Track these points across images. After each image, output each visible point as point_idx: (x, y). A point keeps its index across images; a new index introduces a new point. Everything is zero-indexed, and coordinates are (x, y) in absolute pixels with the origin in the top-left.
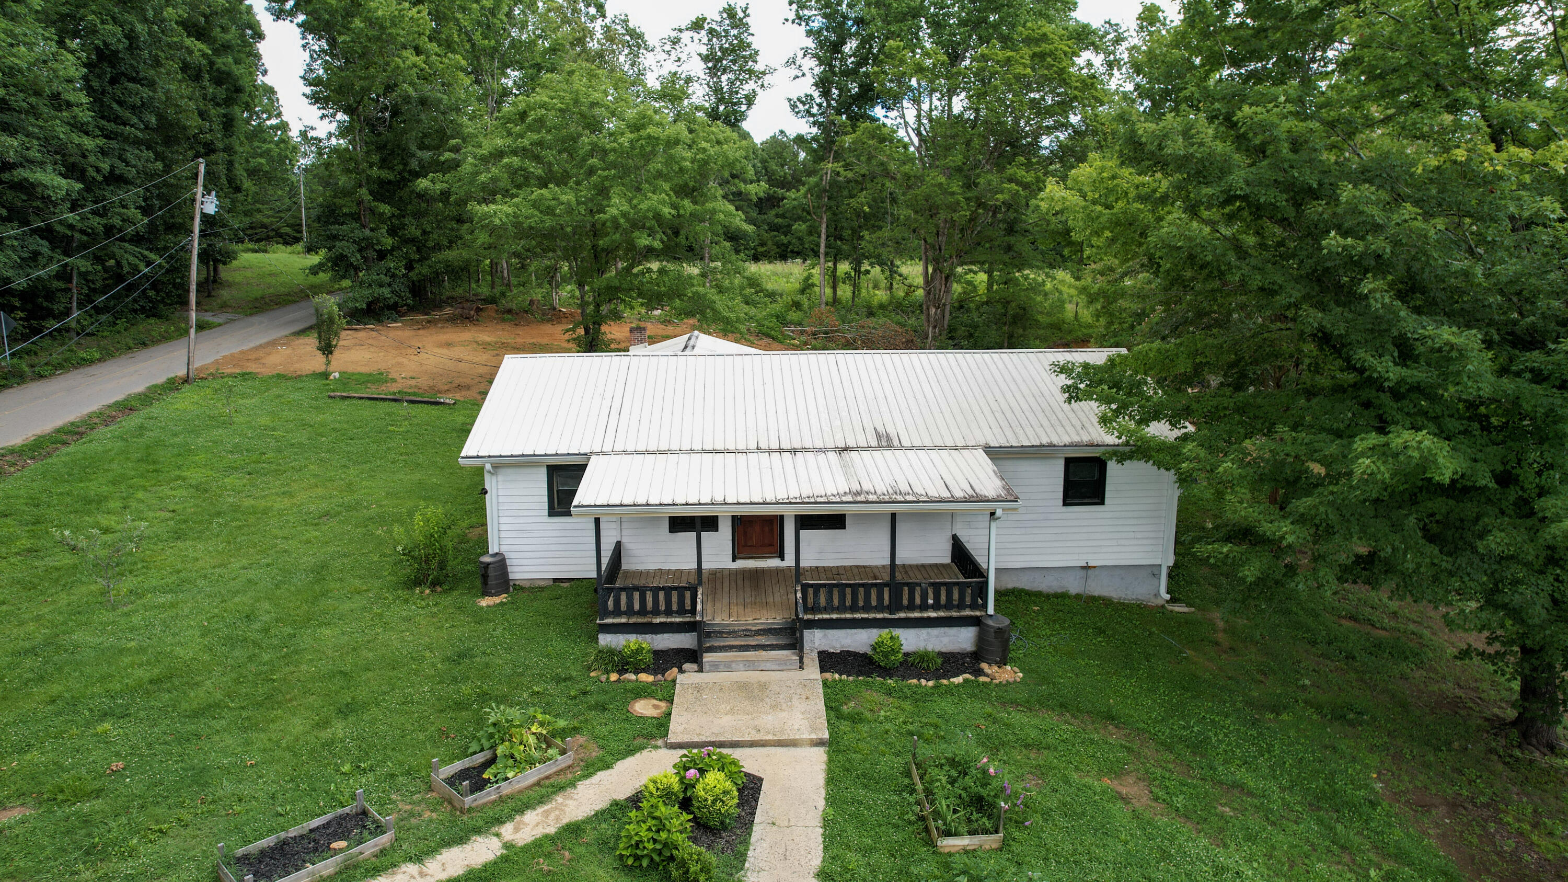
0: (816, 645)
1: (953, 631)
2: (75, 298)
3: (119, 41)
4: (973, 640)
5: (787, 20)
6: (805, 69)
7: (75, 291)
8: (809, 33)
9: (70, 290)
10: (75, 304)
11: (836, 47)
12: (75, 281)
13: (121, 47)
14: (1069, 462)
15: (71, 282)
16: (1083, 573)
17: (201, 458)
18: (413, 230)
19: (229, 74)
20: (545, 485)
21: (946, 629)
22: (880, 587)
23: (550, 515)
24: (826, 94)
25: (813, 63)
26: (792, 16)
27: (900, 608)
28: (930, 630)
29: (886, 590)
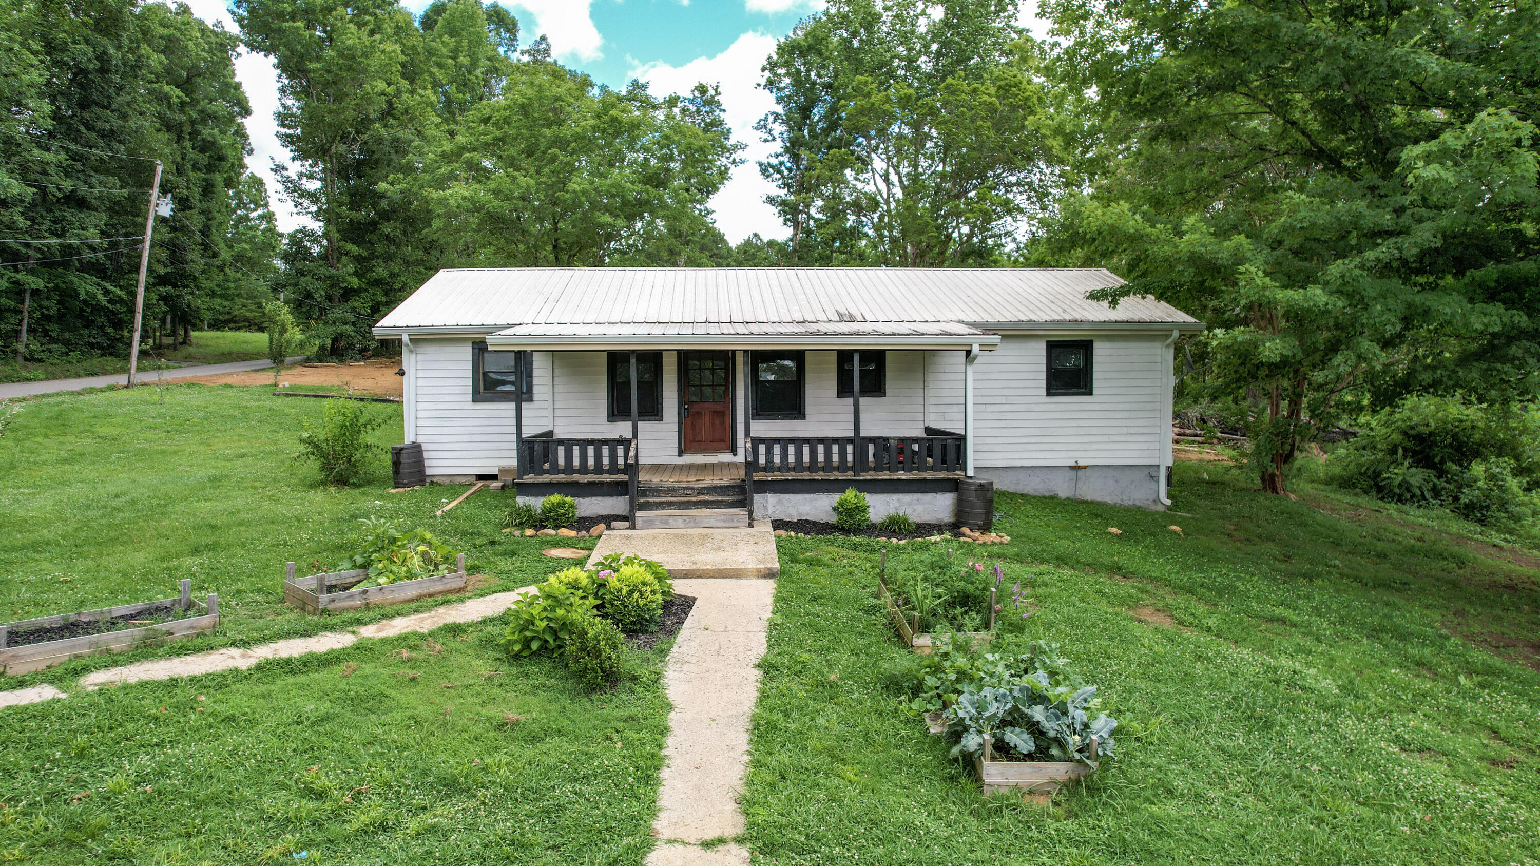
0: (770, 512)
1: (928, 497)
2: (25, 322)
3: (89, 60)
4: (951, 509)
5: (759, 85)
6: (776, 133)
7: (26, 314)
8: (779, 100)
9: (21, 312)
10: (25, 328)
11: (805, 111)
12: (27, 305)
13: (91, 66)
14: (1052, 346)
15: (23, 303)
16: (1073, 474)
17: (119, 420)
18: (381, 271)
19: (213, 143)
20: (469, 366)
21: (920, 496)
22: (842, 442)
23: (475, 400)
24: (796, 158)
25: (784, 128)
26: (763, 82)
27: (867, 469)
28: (901, 496)
29: (850, 448)
